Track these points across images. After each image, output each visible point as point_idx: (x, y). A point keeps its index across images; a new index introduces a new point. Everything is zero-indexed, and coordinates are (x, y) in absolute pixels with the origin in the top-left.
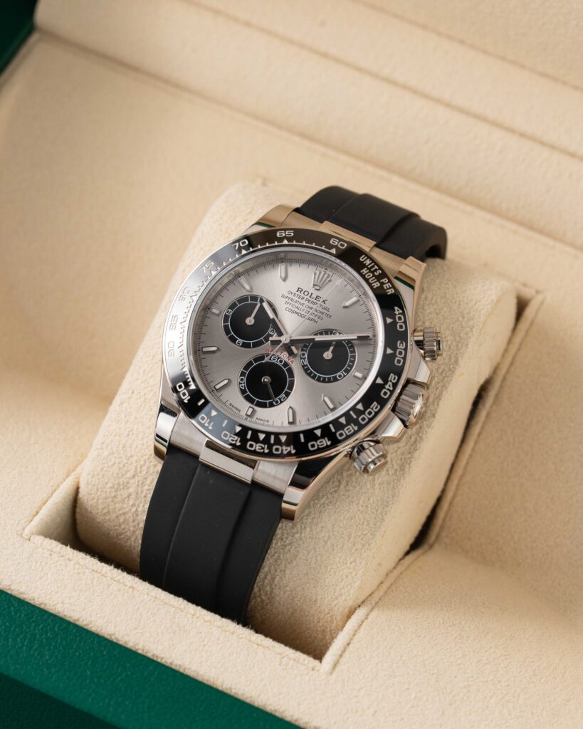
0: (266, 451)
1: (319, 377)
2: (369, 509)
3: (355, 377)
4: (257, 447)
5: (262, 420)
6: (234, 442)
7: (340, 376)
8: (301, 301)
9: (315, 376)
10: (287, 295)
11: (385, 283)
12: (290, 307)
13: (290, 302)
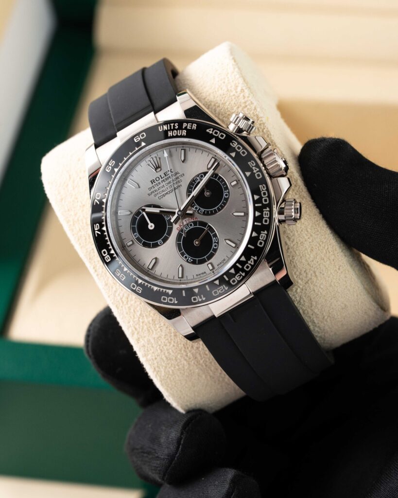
0: (243, 274)
1: (218, 208)
2: (313, 235)
3: (234, 186)
4: (237, 278)
5: (220, 263)
6: (224, 290)
7: (226, 195)
8: (160, 186)
9: (215, 210)
10: (150, 192)
11: (187, 126)
12: (159, 195)
13: (156, 193)
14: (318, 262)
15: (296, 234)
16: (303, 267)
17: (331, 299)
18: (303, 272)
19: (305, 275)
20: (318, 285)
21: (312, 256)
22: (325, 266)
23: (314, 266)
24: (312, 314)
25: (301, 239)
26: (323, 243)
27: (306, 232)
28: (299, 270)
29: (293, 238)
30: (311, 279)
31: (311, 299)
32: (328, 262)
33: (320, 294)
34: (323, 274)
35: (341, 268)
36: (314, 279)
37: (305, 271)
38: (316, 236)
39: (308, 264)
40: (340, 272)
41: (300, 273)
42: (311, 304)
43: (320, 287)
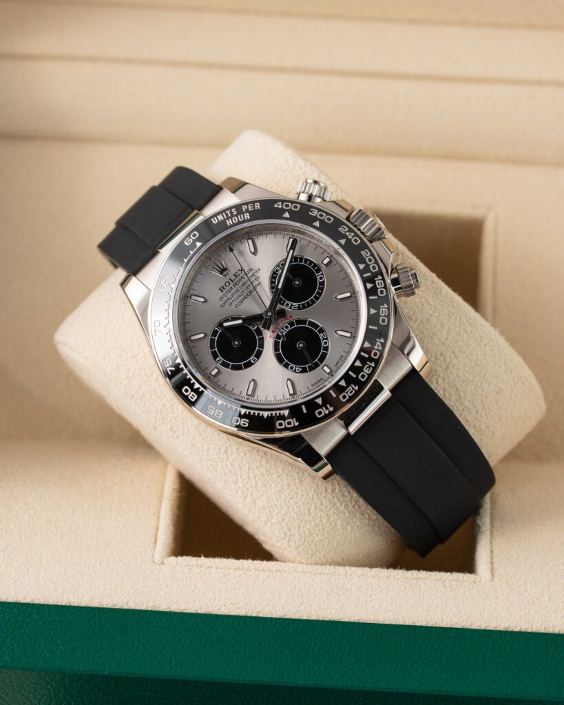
0: (373, 365)
1: (315, 297)
3: (327, 265)
4: (366, 371)
5: (338, 362)
6: (354, 391)
7: (321, 278)
8: (233, 291)
9: (312, 301)
10: (223, 302)
11: (248, 208)
12: (236, 303)
13: (230, 301)
14: (453, 338)
15: (418, 311)
16: (438, 350)
17: (482, 383)
18: (439, 356)
19: (442, 359)
20: (462, 368)
21: (444, 333)
22: (464, 342)
23: (451, 345)
24: (463, 410)
25: (425, 315)
26: (452, 314)
27: (428, 306)
28: (434, 355)
29: (414, 316)
30: (451, 362)
31: (457, 389)
32: (466, 336)
33: (466, 379)
34: (464, 352)
35: (483, 339)
36: (455, 361)
37: (441, 355)
38: (442, 308)
39: (443, 344)
40: (482, 344)
41: (436, 358)
42: (459, 395)
43: (464, 370)
